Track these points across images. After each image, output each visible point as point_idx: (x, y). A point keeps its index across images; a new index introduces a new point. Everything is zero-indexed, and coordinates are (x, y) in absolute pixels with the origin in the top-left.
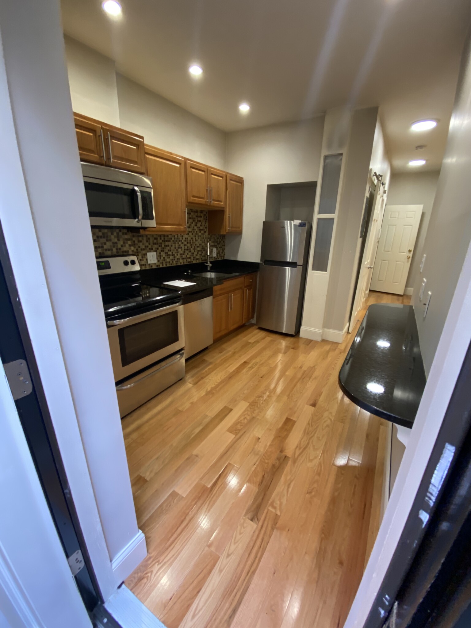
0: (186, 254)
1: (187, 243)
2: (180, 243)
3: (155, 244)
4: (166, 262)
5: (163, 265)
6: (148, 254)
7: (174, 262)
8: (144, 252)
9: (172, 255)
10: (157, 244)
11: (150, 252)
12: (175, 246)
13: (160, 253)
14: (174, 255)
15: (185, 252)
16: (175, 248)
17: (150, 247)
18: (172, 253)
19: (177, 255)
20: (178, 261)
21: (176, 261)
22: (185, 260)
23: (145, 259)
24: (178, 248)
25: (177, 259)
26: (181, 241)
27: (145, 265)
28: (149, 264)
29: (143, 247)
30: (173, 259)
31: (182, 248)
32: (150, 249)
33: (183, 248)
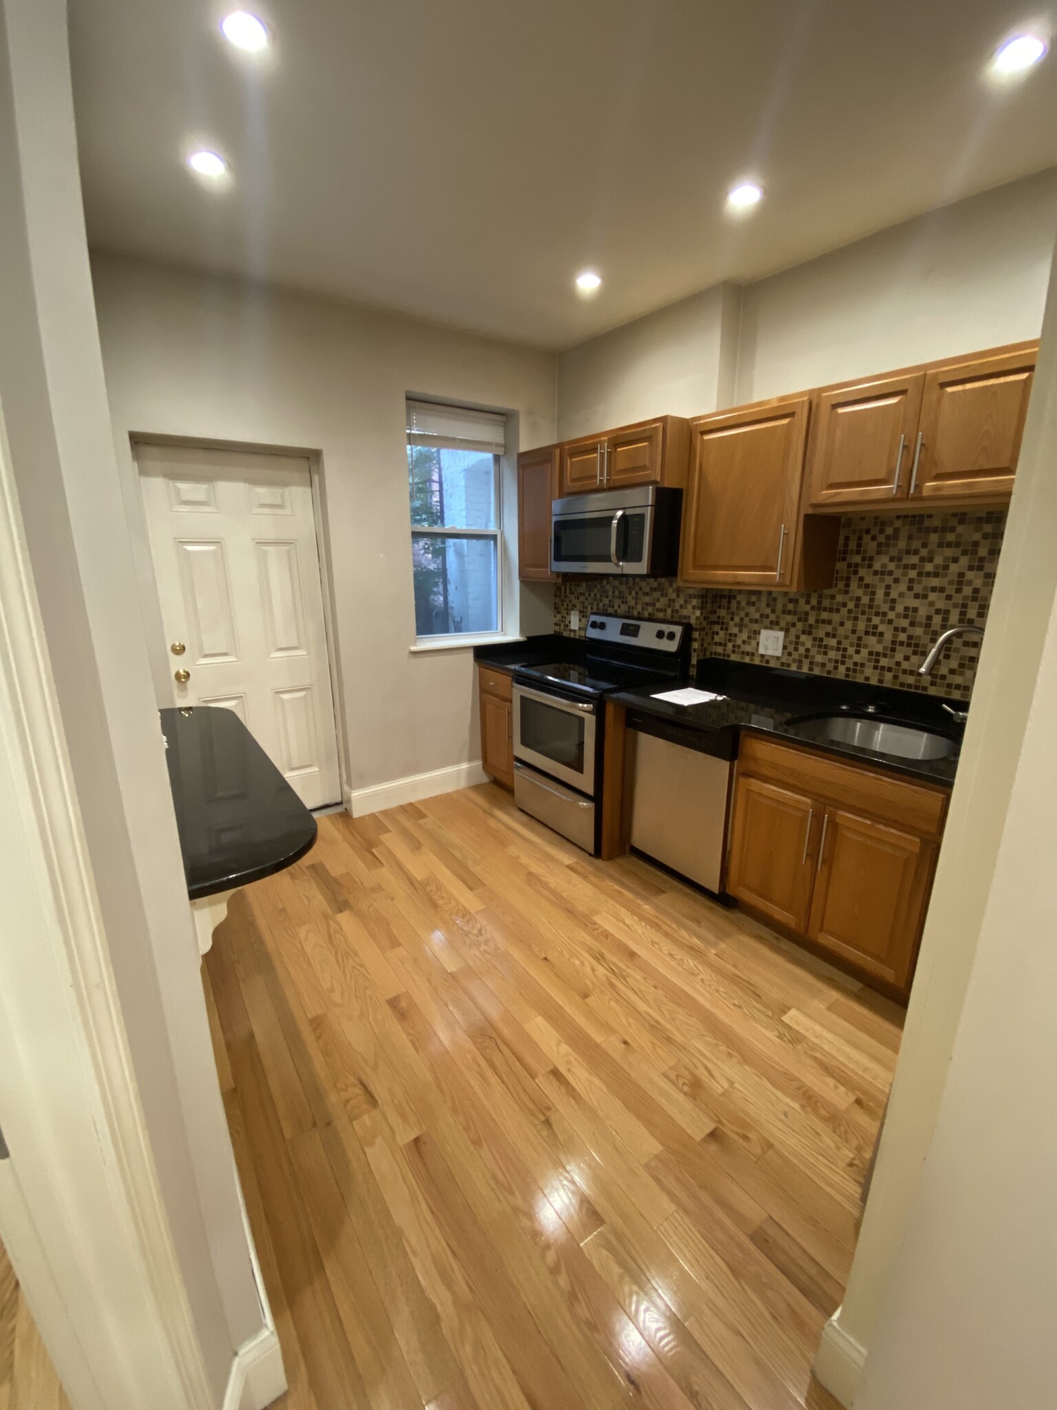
0: (899, 657)
1: (912, 624)
2: (876, 620)
3: (789, 613)
4: (811, 663)
5: (800, 667)
6: (764, 633)
7: (842, 669)
8: (755, 627)
9: (838, 649)
10: (795, 613)
11: (771, 628)
12: (855, 625)
13: (798, 637)
14: (845, 650)
15: (893, 650)
16: (854, 632)
17: (773, 617)
18: (839, 643)
19: (858, 652)
20: (855, 671)
21: (848, 669)
22: (888, 676)
23: (754, 643)
24: (867, 633)
25: (855, 664)
26: (885, 614)
27: (753, 654)
28: (762, 656)
29: (757, 616)
30: (836, 661)
31: (881, 634)
32: (772, 622)
33: (888, 636)
